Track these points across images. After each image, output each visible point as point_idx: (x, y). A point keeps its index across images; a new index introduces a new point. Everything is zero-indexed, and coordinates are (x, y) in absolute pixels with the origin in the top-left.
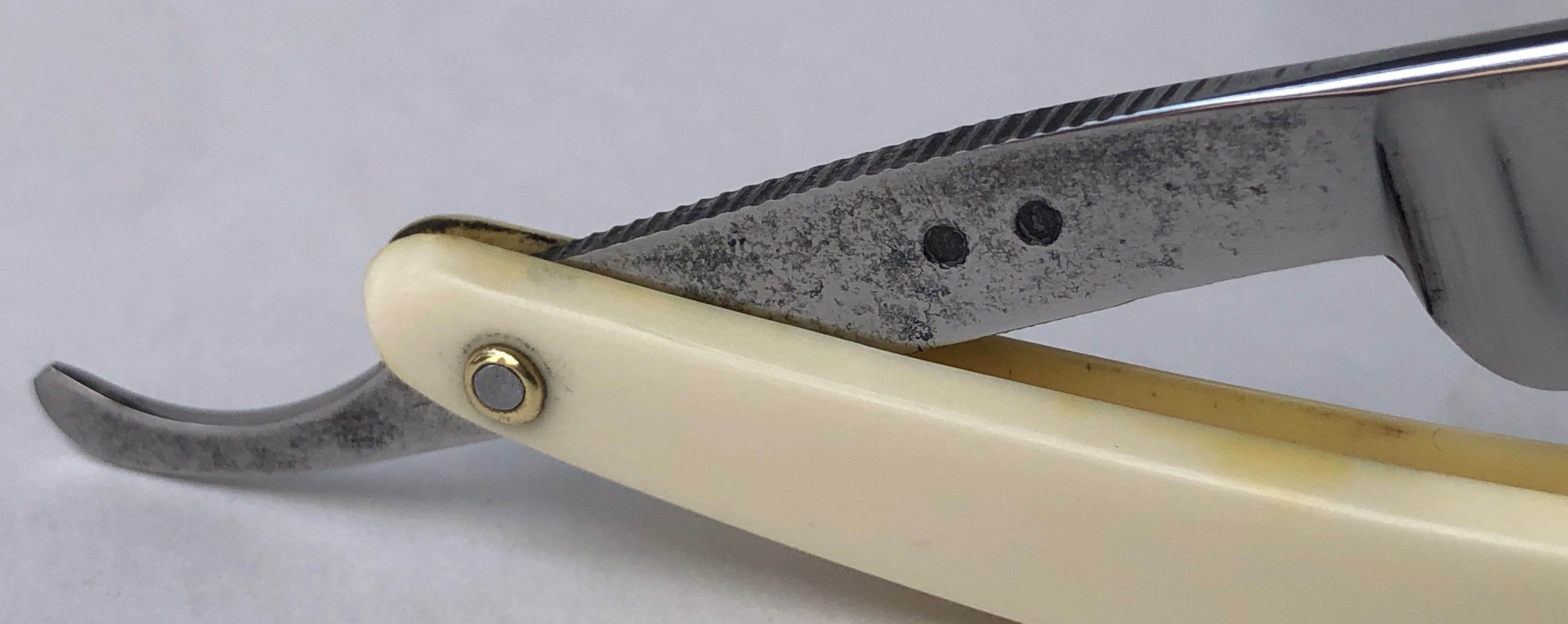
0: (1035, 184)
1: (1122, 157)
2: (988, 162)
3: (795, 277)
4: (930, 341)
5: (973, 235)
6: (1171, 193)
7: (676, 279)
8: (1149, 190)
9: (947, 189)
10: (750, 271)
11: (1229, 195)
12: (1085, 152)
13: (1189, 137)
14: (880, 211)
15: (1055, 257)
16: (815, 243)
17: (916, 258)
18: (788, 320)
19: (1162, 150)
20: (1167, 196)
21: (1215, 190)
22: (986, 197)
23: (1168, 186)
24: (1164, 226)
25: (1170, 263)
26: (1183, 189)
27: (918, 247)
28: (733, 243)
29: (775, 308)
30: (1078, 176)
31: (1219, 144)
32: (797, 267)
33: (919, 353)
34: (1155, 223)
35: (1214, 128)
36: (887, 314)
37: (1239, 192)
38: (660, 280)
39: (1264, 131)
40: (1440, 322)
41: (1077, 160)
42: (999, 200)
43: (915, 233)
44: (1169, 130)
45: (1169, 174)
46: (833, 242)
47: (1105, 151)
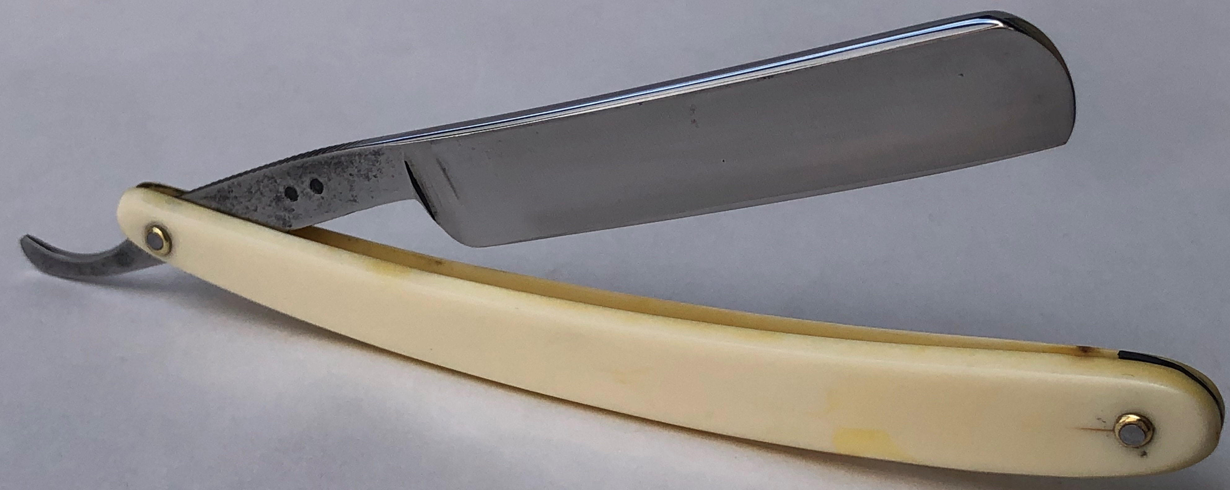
0: (313, 173)
1: (335, 164)
2: (299, 165)
3: (248, 204)
4: (291, 228)
5: (298, 190)
6: (352, 177)
7: (214, 205)
8: (345, 175)
9: (289, 174)
10: (235, 202)
11: (368, 178)
12: (326, 162)
13: (353, 158)
14: (270, 181)
15: (323, 198)
16: (253, 192)
17: (283, 198)
18: (249, 220)
19: (347, 162)
20: (351, 178)
21: (364, 177)
22: (300, 177)
23: (351, 175)
24: (352, 189)
25: (355, 201)
26: (354, 175)
27: (283, 195)
28: (229, 192)
29: (243, 216)
30: (325, 170)
31: (362, 161)
32: (249, 201)
33: (288, 232)
34: (349, 187)
35: (360, 155)
36: (278, 218)
37: (370, 177)
38: (209, 205)
39: (373, 157)
40: (439, 224)
41: (324, 165)
42: (304, 179)
43: (282, 189)
44: (348, 155)
45: (350, 170)
46: (258, 192)
47: (331, 162)
